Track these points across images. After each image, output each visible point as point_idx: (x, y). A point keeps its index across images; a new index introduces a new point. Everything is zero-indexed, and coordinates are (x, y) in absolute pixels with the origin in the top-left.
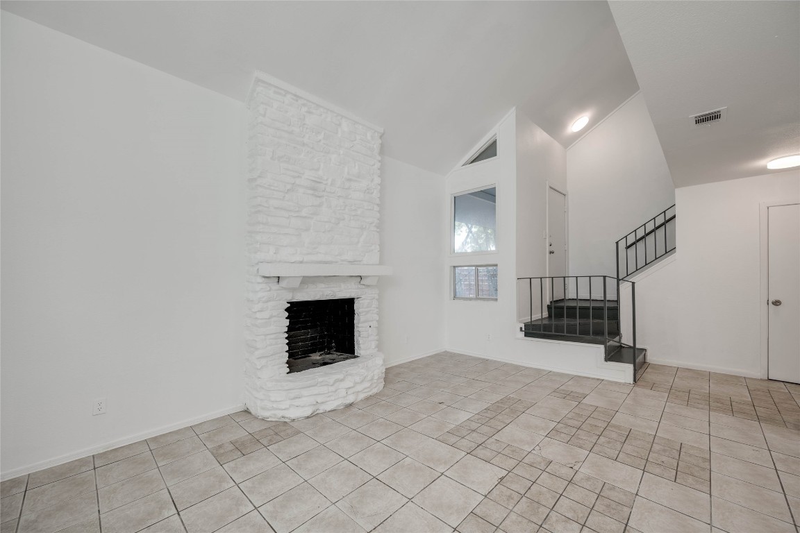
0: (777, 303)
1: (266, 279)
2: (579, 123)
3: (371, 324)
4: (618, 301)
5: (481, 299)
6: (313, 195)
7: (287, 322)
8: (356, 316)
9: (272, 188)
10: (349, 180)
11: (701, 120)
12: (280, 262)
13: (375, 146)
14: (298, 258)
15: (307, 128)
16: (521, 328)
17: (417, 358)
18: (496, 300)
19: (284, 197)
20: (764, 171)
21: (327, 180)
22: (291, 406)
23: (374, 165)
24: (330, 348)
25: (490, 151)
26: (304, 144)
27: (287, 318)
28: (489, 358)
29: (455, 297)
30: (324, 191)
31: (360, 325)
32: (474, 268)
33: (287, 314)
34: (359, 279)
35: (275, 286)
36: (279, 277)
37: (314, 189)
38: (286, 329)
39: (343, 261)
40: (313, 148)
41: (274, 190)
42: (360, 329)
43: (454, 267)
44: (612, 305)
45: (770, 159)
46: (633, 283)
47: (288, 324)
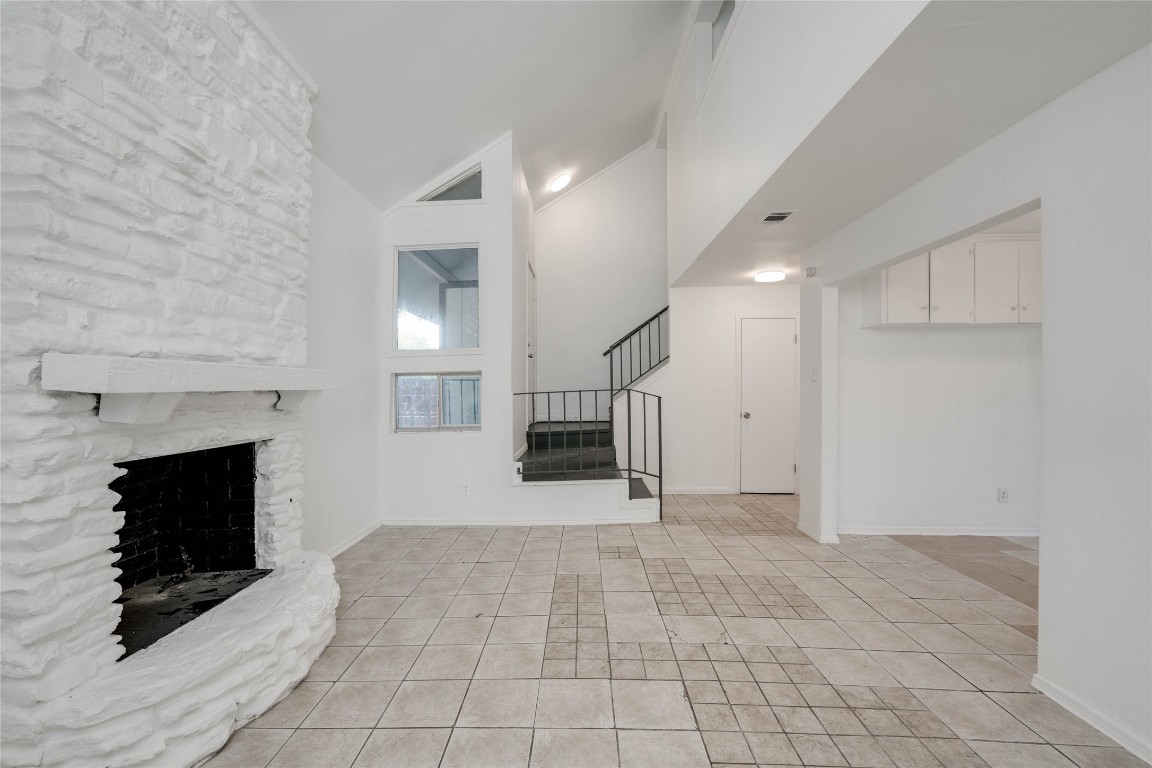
0: (747, 416)
1: (63, 402)
2: (559, 180)
3: (291, 494)
4: (611, 422)
5: (448, 429)
6: (183, 186)
7: (119, 520)
8: (259, 483)
9: (82, 137)
10: (260, 173)
11: (770, 219)
12: (98, 352)
13: (304, 115)
14: (148, 345)
15: (174, 12)
16: (519, 469)
17: (344, 549)
18: (479, 429)
19: (114, 172)
20: (752, 282)
21: (215, 159)
22: (169, 741)
23: (300, 155)
24: (181, 567)
25: (468, 188)
26: (167, 51)
27: (116, 509)
28: (468, 524)
29: (397, 428)
30: (208, 184)
31: (272, 501)
32: (435, 377)
33: (117, 498)
34: (274, 398)
35: (88, 423)
36: (98, 396)
37: (185, 171)
38: (116, 541)
39: (243, 356)
40: (186, 68)
41: (85, 144)
42: (271, 510)
43: (397, 375)
44: (606, 427)
45: (756, 271)
46: (660, 398)
47: (122, 522)
